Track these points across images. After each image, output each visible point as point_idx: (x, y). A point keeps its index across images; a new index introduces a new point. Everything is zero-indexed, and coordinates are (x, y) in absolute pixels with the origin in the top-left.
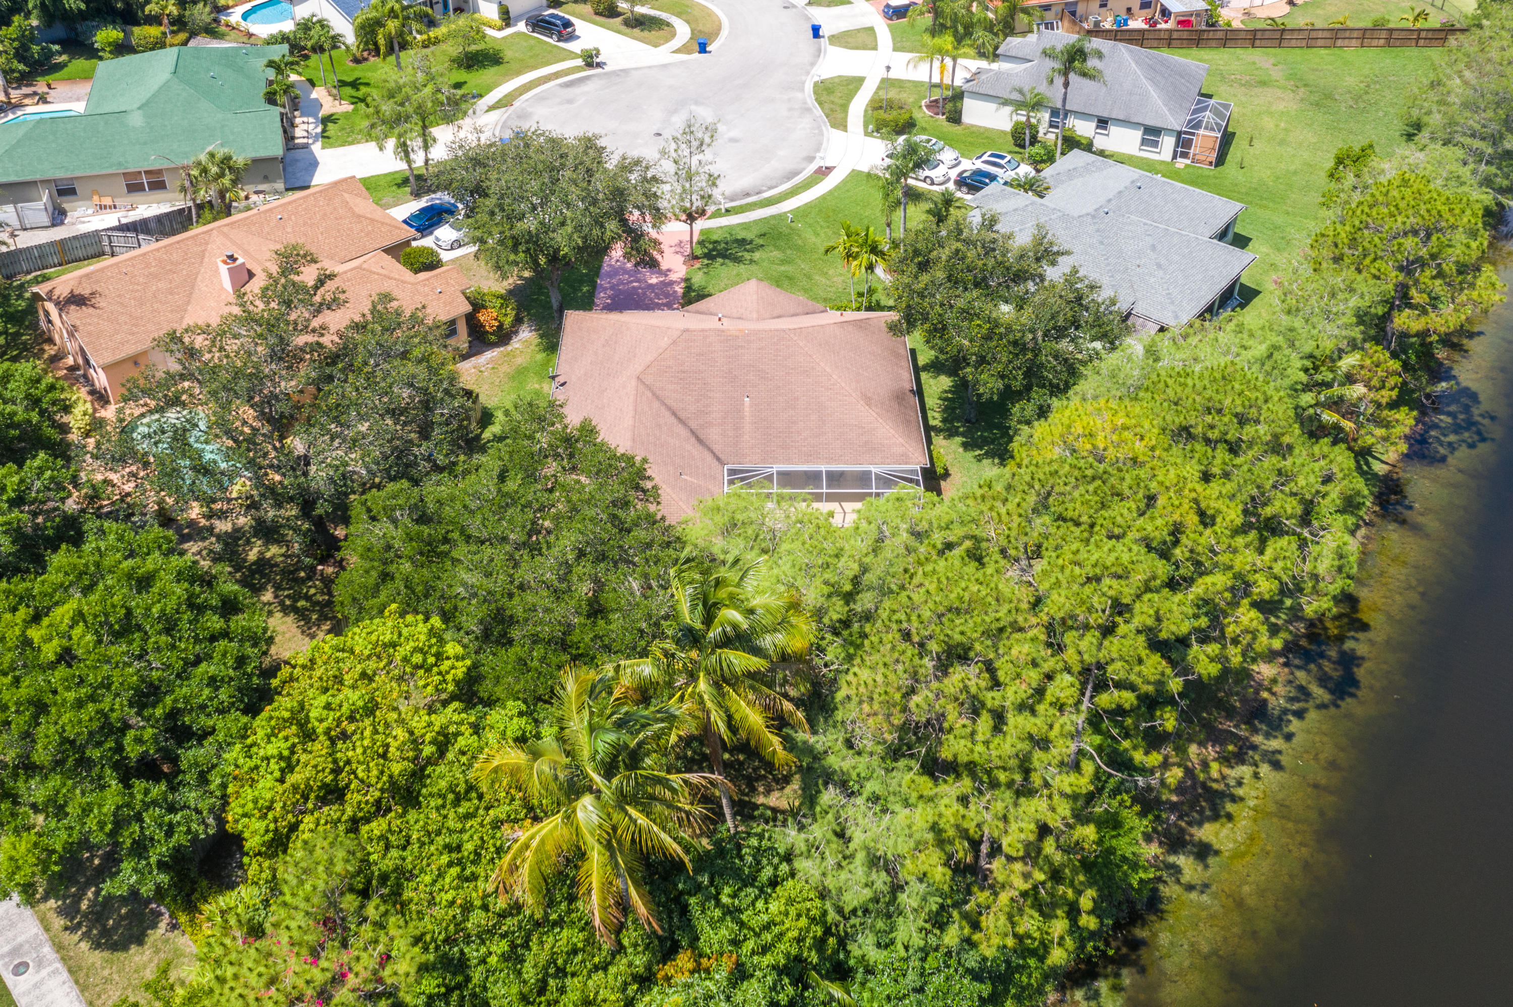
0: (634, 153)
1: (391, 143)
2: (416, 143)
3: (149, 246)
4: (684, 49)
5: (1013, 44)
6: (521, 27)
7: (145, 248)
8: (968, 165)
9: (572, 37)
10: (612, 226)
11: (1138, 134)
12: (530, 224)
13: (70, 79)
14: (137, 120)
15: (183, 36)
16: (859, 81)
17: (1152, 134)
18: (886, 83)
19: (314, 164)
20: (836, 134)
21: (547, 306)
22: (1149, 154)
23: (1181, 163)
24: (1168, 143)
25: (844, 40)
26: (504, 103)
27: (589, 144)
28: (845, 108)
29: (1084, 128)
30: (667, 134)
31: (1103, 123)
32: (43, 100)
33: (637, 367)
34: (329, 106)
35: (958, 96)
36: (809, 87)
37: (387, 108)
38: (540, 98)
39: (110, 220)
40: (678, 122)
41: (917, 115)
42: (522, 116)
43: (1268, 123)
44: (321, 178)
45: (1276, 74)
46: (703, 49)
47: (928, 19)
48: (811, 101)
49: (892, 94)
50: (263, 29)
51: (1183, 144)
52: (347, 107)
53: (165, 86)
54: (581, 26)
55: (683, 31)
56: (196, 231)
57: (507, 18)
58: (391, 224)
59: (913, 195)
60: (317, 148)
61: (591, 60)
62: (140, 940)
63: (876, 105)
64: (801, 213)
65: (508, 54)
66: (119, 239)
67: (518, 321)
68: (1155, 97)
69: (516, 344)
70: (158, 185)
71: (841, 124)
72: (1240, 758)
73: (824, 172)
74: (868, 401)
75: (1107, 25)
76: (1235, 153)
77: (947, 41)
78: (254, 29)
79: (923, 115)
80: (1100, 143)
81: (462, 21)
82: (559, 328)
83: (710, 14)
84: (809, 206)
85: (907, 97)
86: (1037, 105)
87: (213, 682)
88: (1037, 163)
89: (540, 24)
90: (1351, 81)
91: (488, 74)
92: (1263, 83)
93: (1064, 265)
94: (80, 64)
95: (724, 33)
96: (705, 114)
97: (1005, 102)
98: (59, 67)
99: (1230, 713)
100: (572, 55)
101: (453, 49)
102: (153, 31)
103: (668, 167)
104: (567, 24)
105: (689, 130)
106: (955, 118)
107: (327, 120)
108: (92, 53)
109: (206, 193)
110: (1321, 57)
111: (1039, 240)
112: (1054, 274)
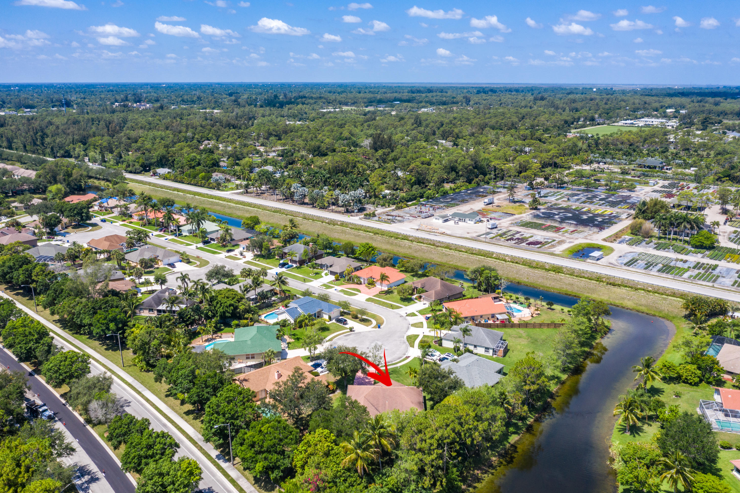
0: (364, 351)
1: (307, 348)
2: (312, 349)
3: (253, 371)
4: (374, 327)
5: (454, 327)
6: (334, 321)
7: (252, 371)
8: (442, 356)
9: (346, 324)
10: (359, 366)
11: (484, 349)
12: (341, 366)
13: (225, 333)
14: (249, 342)
15: (252, 323)
16: (418, 336)
17: (487, 349)
18: (424, 336)
19: (287, 354)
20: (411, 348)
21: (343, 385)
22: (487, 354)
23: (495, 356)
24: (491, 351)
25: (414, 325)
26: (331, 340)
27: (354, 348)
28: (414, 342)
29: (471, 348)
30: (370, 347)
31: (475, 346)
32: (221, 337)
33: (364, 395)
34: (289, 340)
35: (441, 340)
36: (405, 337)
37: (308, 341)
38: (339, 339)
39: (243, 365)
40: (373, 345)
41: (431, 344)
42: (335, 343)
43: (519, 347)
44: (288, 357)
45: (524, 335)
46: (379, 327)
47: (433, 321)
48: (406, 341)
49: (426, 339)
50: (272, 321)
51: (495, 352)
52: (293, 340)
53: (256, 335)
54: (349, 321)
55: (374, 323)
56: (264, 368)
57: (330, 319)
58: (308, 366)
59: (426, 362)
60: (287, 350)
61: (351, 330)
62: (274, 490)
63: (422, 342)
64: (401, 367)
65: (331, 328)
66: (246, 369)
67: (337, 389)
68: (488, 340)
69: (336, 393)
70: (253, 358)
71: (412, 346)
72: (485, 473)
73: (408, 357)
74: (412, 403)
75: (483, 322)
76: (508, 354)
77: (438, 326)
78: (268, 321)
79: (433, 344)
80: (475, 351)
81: (319, 320)
82: (346, 390)
83: (381, 318)
84: (404, 365)
85: (429, 340)
86: (459, 342)
87: (291, 439)
88: (459, 355)
89: (339, 321)
90: (543, 337)
91: (326, 333)
92: (520, 337)
93: (454, 375)
94: (227, 329)
95: (385, 323)
96: (379, 343)
97: (451, 341)
98: (222, 330)
99: (485, 465)
100: (347, 328)
101: (317, 326)
102: (245, 321)
103: (371, 354)
104: (346, 321)
105: (376, 346)
106: (441, 345)
107: (288, 343)
108: (230, 326)
109: (267, 359)
110: (537, 331)
111: (449, 370)
112: (452, 377)
